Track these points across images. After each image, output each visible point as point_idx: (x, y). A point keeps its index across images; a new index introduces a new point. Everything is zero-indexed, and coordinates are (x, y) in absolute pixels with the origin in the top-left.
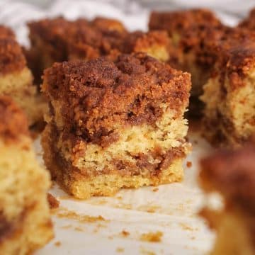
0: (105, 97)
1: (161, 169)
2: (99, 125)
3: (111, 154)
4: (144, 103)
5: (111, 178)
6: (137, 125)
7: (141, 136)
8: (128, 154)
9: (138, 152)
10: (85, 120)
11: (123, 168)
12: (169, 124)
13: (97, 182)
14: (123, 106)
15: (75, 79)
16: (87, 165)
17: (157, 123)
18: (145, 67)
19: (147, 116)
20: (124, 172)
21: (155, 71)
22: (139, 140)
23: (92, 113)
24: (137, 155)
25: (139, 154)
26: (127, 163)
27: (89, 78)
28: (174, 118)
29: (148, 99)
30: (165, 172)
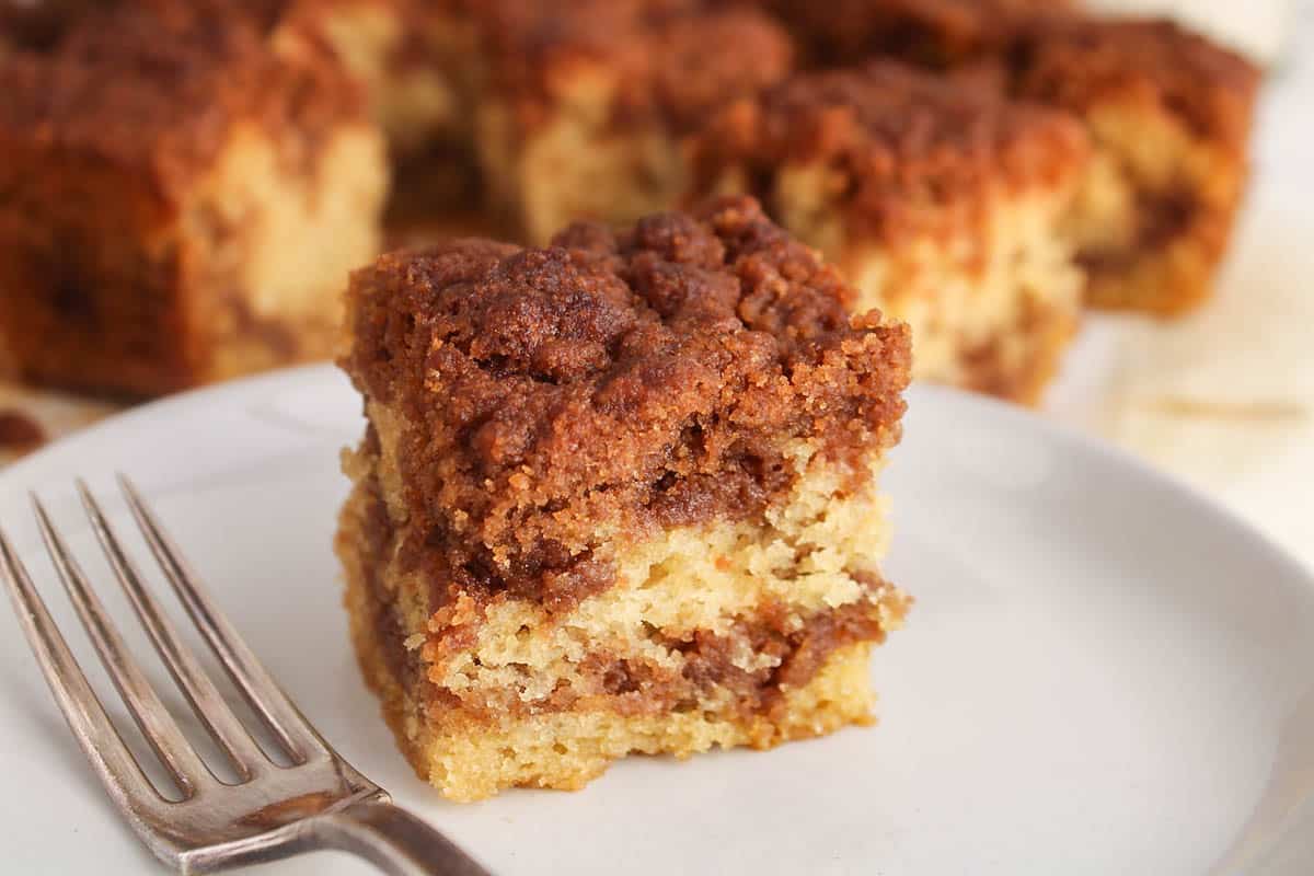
0: (558, 427)
1: (782, 687)
2: (532, 533)
3: (581, 636)
4: (718, 443)
5: (584, 724)
6: (689, 523)
7: (704, 568)
8: (652, 632)
9: (689, 625)
10: (479, 515)
11: (631, 685)
12: (821, 517)
13: (528, 742)
14: (631, 460)
15: (447, 339)
16: (486, 678)
17: (771, 515)
18: (736, 282)
19: (731, 488)
20: (632, 701)
21: (776, 295)
22: (697, 582)
23: (503, 487)
24: (687, 639)
25: (695, 633)
26: (647, 670)
27: (504, 340)
28: (839, 495)
29: (733, 427)
30: (798, 699)
